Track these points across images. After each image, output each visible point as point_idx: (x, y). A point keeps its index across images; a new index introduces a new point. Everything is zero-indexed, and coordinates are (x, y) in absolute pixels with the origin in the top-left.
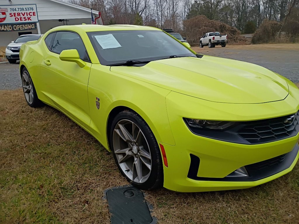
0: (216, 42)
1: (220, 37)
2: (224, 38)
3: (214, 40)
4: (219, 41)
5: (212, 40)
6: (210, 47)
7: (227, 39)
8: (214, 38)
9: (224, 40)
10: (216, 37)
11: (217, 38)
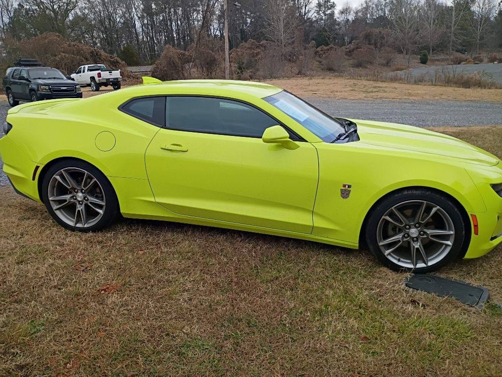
0: (105, 81)
1: (110, 72)
2: (116, 74)
3: (100, 78)
4: (109, 79)
5: (97, 79)
6: (95, 91)
7: (121, 77)
8: (99, 75)
9: (117, 78)
10: (102, 73)
11: (105, 75)
